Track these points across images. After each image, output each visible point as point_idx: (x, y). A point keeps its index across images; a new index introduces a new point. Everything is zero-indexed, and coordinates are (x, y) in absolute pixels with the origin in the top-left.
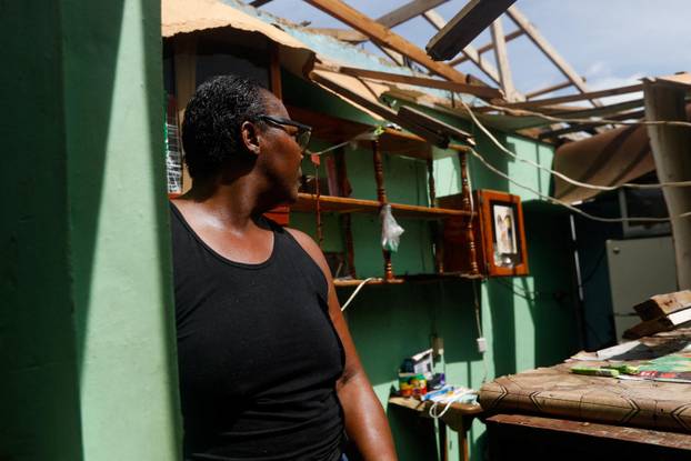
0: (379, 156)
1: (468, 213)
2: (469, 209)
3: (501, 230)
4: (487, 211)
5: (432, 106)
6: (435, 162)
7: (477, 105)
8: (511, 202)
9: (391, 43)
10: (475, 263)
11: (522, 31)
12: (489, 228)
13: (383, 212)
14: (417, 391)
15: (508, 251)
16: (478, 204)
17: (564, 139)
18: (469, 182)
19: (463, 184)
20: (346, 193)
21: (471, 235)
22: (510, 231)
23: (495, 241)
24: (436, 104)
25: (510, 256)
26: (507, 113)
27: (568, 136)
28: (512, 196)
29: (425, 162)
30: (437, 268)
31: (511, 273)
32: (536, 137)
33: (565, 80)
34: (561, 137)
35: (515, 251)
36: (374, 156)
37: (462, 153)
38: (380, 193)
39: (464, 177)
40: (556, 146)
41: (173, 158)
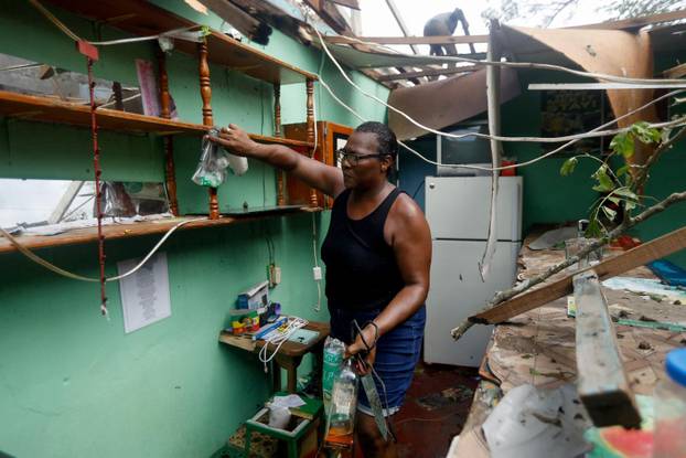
0: (205, 67)
1: (312, 144)
2: (313, 141)
4: (329, 143)
6: (282, 87)
7: (329, 34)
10: (314, 196)
14: (250, 329)
16: (322, 136)
17: (397, 83)
18: (315, 113)
19: (309, 113)
20: (167, 110)
26: (355, 48)
27: (400, 82)
29: (271, 85)
34: (395, 81)
36: (200, 66)
37: (309, 81)
38: (206, 113)
39: (309, 107)
40: (391, 90)
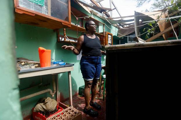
1: (104, 35)
3: (109, 39)
4: (107, 35)
5: (99, 17)
6: (99, 26)
8: (111, 35)
11: (115, 8)
12: (107, 38)
15: (110, 43)
16: (106, 34)
17: (120, 27)
19: (104, 30)
21: (104, 39)
23: (108, 41)
28: (111, 34)
32: (115, 26)
33: (120, 17)
37: (104, 25)
39: (104, 29)
40: (119, 29)
41: (46, 7)
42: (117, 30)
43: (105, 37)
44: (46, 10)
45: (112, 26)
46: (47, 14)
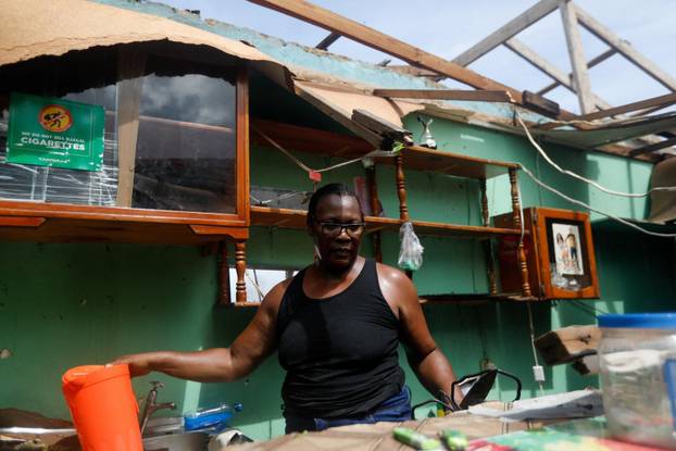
0: (401, 174)
1: (518, 231)
2: (519, 227)
3: (561, 249)
4: (542, 230)
6: (488, 181)
8: (576, 221)
9: (423, 63)
10: (527, 284)
11: (615, 50)
12: (545, 246)
13: (401, 230)
15: (572, 272)
17: (665, 154)
18: (520, 200)
19: (514, 201)
20: (376, 212)
21: (523, 254)
22: (574, 251)
23: (552, 259)
24: (491, 123)
25: (576, 277)
26: (579, 129)
28: (576, 214)
29: (477, 181)
30: (491, 288)
31: (575, 296)
32: (625, 154)
35: (581, 273)
36: (397, 173)
37: (512, 171)
38: (402, 210)
39: (514, 194)
40: (655, 163)
41: (108, 172)
42: (643, 173)
43: (528, 239)
44: (111, 183)
45: (590, 157)
46: (112, 204)
